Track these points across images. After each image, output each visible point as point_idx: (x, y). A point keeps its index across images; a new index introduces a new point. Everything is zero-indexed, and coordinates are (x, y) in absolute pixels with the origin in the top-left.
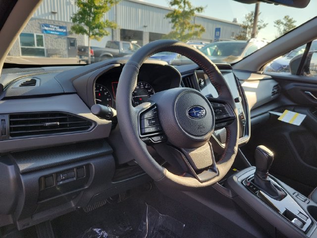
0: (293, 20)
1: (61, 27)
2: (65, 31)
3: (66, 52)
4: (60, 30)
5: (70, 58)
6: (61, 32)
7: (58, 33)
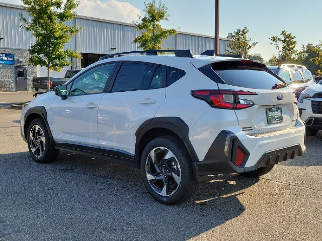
0: (292, 36)
1: (7, 55)
2: (12, 59)
3: (13, 85)
4: (6, 59)
5: (18, 92)
6: (8, 61)
7: (3, 62)
